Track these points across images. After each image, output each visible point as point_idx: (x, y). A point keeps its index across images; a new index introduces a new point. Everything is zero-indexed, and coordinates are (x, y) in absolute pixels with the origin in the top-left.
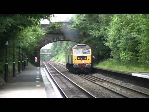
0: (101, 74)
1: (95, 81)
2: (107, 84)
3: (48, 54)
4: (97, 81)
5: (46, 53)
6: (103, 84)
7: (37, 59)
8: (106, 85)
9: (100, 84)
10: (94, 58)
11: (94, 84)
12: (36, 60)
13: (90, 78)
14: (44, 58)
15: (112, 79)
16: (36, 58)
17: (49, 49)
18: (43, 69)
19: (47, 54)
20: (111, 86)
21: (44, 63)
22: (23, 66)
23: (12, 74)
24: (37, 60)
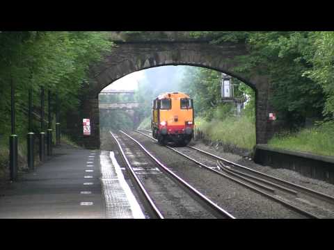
0: (296, 171)
1: (272, 191)
2: (308, 202)
3: (130, 106)
4: (277, 191)
5: (123, 105)
6: (295, 201)
7: (88, 123)
8: (304, 203)
9: (286, 201)
10: (274, 118)
11: (266, 201)
12: (87, 129)
13: (256, 183)
14: (117, 123)
15: (327, 185)
16: (85, 120)
17: (134, 93)
18: (109, 155)
19: (125, 109)
20: (319, 207)
21: (115, 137)
22: (43, 148)
23: (8, 171)
24: (89, 128)
